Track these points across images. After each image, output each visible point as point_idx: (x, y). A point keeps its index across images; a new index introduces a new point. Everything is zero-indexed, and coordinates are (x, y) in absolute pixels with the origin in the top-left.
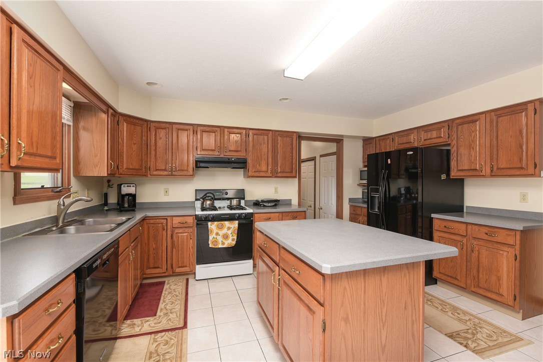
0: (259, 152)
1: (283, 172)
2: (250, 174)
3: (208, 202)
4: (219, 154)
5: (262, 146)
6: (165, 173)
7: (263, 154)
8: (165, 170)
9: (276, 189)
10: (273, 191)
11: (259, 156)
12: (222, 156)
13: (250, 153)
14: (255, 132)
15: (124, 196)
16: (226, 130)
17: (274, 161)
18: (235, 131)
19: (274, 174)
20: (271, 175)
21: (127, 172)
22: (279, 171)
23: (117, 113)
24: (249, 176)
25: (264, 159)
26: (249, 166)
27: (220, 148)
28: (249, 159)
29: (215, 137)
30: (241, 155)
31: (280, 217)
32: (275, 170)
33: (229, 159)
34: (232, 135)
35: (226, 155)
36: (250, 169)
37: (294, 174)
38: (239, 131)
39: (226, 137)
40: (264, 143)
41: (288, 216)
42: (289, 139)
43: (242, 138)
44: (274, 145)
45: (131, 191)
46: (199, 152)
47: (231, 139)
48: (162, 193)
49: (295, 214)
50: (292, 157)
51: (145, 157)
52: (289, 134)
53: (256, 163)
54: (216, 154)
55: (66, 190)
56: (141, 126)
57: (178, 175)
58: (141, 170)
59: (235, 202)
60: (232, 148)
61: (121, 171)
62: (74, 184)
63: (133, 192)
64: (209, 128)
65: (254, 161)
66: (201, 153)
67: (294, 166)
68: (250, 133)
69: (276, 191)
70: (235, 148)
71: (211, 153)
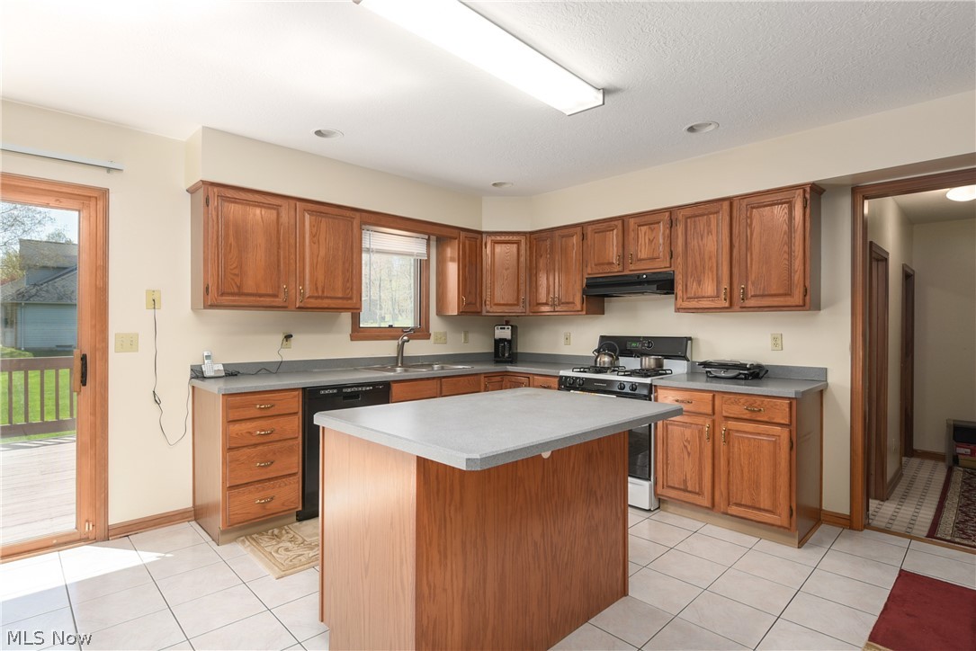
0: (697, 254)
1: (763, 296)
2: (680, 303)
3: (606, 359)
4: (620, 269)
5: (705, 240)
6: (547, 308)
7: (707, 257)
8: (547, 304)
9: (775, 339)
10: (768, 342)
11: (698, 263)
12: (626, 273)
13: (680, 260)
14: (688, 212)
15: (498, 342)
16: (632, 221)
17: (735, 270)
18: (648, 218)
19: (735, 301)
20: (727, 305)
21: (496, 309)
22: (751, 292)
23: (480, 233)
24: (678, 310)
25: (711, 269)
26: (679, 288)
27: (623, 258)
28: (676, 273)
29: (614, 237)
30: (661, 266)
31: (717, 402)
32: (737, 293)
33: (639, 276)
34: (644, 229)
35: (632, 269)
36: (680, 294)
37: (797, 298)
38: (656, 218)
39: (632, 235)
40: (710, 232)
41: (736, 403)
42: (779, 212)
43: (662, 229)
44: (736, 231)
45: (505, 333)
46: (589, 271)
47: (641, 235)
48: (563, 340)
49: (759, 400)
50: (790, 253)
51: (522, 287)
52: (779, 196)
53: (690, 280)
54: (616, 270)
55: (421, 332)
56: (518, 243)
57: (562, 311)
58: (517, 305)
59: (649, 362)
60: (643, 254)
61: (488, 307)
62: (436, 324)
63: (509, 337)
64: (605, 225)
65: (685, 276)
66: (592, 271)
67: (798, 277)
68: (680, 217)
69: (776, 345)
70: (648, 253)
71: (607, 269)
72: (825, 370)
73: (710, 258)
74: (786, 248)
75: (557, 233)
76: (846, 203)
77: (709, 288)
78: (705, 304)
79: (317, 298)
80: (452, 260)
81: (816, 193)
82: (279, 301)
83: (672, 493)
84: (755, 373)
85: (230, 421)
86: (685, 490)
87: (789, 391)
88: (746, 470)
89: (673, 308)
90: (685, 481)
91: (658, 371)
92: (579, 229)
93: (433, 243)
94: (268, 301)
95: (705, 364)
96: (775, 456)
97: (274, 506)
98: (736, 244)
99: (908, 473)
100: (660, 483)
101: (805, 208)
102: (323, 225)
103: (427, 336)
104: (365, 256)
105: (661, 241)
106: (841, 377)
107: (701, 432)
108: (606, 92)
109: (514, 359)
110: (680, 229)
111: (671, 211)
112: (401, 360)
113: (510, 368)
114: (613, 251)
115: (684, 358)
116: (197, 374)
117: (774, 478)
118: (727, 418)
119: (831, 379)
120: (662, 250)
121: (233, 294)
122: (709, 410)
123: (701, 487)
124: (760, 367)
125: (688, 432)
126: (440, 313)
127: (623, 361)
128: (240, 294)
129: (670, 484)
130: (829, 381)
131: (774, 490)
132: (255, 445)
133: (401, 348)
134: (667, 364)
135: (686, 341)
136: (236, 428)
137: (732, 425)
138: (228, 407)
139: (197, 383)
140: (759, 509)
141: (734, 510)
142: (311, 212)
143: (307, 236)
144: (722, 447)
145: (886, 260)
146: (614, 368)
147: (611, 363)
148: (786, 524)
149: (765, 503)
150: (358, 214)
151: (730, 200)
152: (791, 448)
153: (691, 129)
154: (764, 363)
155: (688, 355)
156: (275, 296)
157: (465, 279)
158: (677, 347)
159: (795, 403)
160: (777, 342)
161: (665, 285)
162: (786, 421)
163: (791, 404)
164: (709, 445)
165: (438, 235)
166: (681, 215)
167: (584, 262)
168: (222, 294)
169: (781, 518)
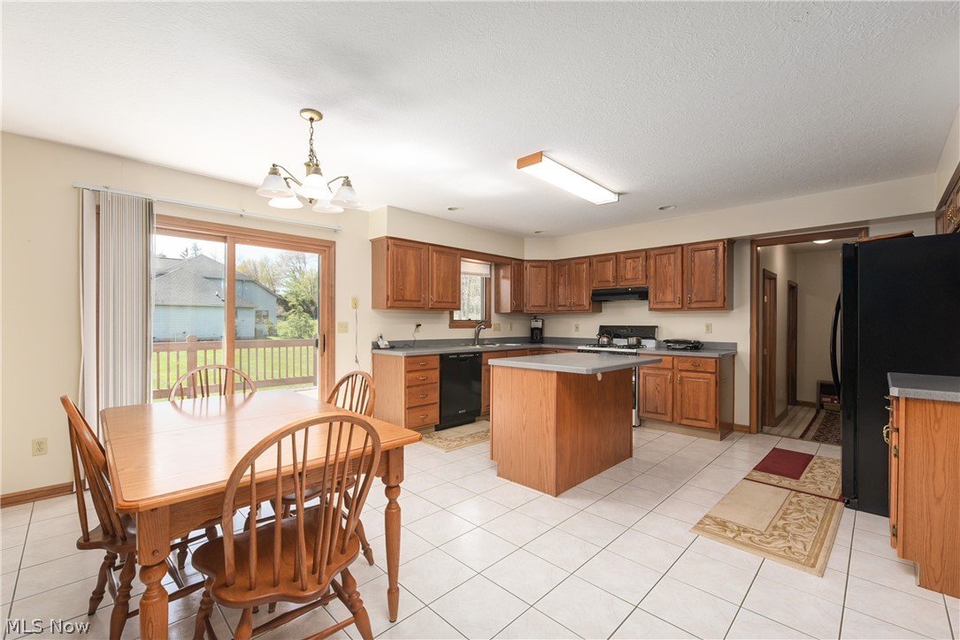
0: (662, 277)
1: (701, 301)
2: (652, 305)
3: (605, 340)
4: (615, 285)
5: (667, 268)
6: (566, 308)
7: (668, 278)
8: (565, 306)
9: (708, 326)
10: (704, 329)
11: (663, 282)
12: (618, 287)
13: (652, 280)
14: (657, 252)
15: (533, 330)
16: (622, 256)
17: (685, 287)
18: (632, 255)
19: (686, 305)
20: (680, 306)
21: (532, 309)
22: (694, 300)
23: (523, 261)
24: (650, 309)
25: (671, 286)
26: (651, 296)
27: (616, 278)
28: (650, 287)
29: (610, 266)
30: (640, 283)
31: (675, 362)
32: (686, 300)
33: (626, 289)
34: (629, 261)
35: (622, 285)
36: (652, 300)
37: (720, 303)
38: (637, 255)
39: (622, 264)
40: (670, 264)
41: (686, 362)
42: (711, 253)
43: (641, 262)
44: (685, 264)
45: (539, 325)
46: (594, 285)
47: (628, 265)
48: (574, 329)
49: (699, 359)
50: (716, 277)
51: (549, 295)
52: (711, 245)
53: (658, 292)
54: (612, 285)
55: (486, 323)
56: (546, 267)
57: (575, 310)
58: (546, 306)
59: (633, 341)
60: (629, 276)
61: (528, 308)
62: (495, 319)
63: (540, 327)
64: (604, 258)
65: (655, 289)
66: (596, 285)
67: (720, 291)
68: (652, 255)
69: (708, 330)
70: (632, 276)
71: (606, 284)
72: (736, 344)
73: (670, 279)
74: (714, 275)
75: (573, 262)
76: (747, 249)
77: (669, 297)
78: (667, 306)
79: (439, 302)
80: (504, 277)
81: (731, 243)
82: (420, 305)
83: (649, 415)
84: (696, 346)
85: (408, 372)
86: (657, 413)
87: (716, 355)
88: (691, 399)
89: (647, 308)
90: (657, 408)
91: (638, 345)
92: (587, 260)
93: (493, 267)
94: (415, 304)
95: (667, 341)
96: (708, 390)
97: (428, 420)
98: (685, 271)
99: (791, 414)
100: (641, 409)
101: (724, 252)
102: (442, 259)
103: (490, 326)
104: (462, 276)
105: (640, 268)
106: (744, 348)
107: (666, 379)
108: (619, 194)
109: (542, 340)
110: (652, 262)
111: (646, 251)
112: (476, 340)
113: (543, 346)
114: (610, 275)
115: (654, 338)
116: (376, 346)
117: (707, 402)
118: (681, 370)
119: (739, 349)
120: (640, 275)
121: (400, 300)
122: (671, 366)
123: (666, 411)
124: (698, 342)
125: (658, 380)
126: (498, 311)
127: (615, 341)
128: (404, 300)
129: (648, 410)
130: (738, 350)
131: (707, 409)
132: (418, 386)
133: (477, 334)
134: (644, 342)
135: (654, 328)
136: (411, 375)
137: (684, 374)
138: (407, 364)
139: (376, 351)
140: (699, 420)
141: (685, 422)
142: (436, 252)
143: (435, 265)
144: (679, 387)
145: (775, 279)
146: (610, 344)
147: (608, 342)
148: (713, 427)
149: (702, 416)
150: (459, 252)
151: (682, 246)
152: (716, 385)
153: (661, 208)
154: (701, 340)
155: (656, 337)
156: (419, 301)
157: (515, 290)
158: (649, 332)
159: (718, 361)
160: (708, 328)
161: (642, 295)
162: (713, 370)
163: (716, 362)
164: (671, 386)
165: (497, 262)
166: (652, 253)
167: (591, 280)
168: (396, 301)
169: (711, 424)
